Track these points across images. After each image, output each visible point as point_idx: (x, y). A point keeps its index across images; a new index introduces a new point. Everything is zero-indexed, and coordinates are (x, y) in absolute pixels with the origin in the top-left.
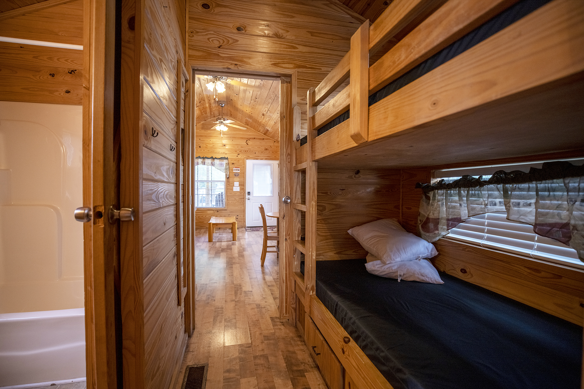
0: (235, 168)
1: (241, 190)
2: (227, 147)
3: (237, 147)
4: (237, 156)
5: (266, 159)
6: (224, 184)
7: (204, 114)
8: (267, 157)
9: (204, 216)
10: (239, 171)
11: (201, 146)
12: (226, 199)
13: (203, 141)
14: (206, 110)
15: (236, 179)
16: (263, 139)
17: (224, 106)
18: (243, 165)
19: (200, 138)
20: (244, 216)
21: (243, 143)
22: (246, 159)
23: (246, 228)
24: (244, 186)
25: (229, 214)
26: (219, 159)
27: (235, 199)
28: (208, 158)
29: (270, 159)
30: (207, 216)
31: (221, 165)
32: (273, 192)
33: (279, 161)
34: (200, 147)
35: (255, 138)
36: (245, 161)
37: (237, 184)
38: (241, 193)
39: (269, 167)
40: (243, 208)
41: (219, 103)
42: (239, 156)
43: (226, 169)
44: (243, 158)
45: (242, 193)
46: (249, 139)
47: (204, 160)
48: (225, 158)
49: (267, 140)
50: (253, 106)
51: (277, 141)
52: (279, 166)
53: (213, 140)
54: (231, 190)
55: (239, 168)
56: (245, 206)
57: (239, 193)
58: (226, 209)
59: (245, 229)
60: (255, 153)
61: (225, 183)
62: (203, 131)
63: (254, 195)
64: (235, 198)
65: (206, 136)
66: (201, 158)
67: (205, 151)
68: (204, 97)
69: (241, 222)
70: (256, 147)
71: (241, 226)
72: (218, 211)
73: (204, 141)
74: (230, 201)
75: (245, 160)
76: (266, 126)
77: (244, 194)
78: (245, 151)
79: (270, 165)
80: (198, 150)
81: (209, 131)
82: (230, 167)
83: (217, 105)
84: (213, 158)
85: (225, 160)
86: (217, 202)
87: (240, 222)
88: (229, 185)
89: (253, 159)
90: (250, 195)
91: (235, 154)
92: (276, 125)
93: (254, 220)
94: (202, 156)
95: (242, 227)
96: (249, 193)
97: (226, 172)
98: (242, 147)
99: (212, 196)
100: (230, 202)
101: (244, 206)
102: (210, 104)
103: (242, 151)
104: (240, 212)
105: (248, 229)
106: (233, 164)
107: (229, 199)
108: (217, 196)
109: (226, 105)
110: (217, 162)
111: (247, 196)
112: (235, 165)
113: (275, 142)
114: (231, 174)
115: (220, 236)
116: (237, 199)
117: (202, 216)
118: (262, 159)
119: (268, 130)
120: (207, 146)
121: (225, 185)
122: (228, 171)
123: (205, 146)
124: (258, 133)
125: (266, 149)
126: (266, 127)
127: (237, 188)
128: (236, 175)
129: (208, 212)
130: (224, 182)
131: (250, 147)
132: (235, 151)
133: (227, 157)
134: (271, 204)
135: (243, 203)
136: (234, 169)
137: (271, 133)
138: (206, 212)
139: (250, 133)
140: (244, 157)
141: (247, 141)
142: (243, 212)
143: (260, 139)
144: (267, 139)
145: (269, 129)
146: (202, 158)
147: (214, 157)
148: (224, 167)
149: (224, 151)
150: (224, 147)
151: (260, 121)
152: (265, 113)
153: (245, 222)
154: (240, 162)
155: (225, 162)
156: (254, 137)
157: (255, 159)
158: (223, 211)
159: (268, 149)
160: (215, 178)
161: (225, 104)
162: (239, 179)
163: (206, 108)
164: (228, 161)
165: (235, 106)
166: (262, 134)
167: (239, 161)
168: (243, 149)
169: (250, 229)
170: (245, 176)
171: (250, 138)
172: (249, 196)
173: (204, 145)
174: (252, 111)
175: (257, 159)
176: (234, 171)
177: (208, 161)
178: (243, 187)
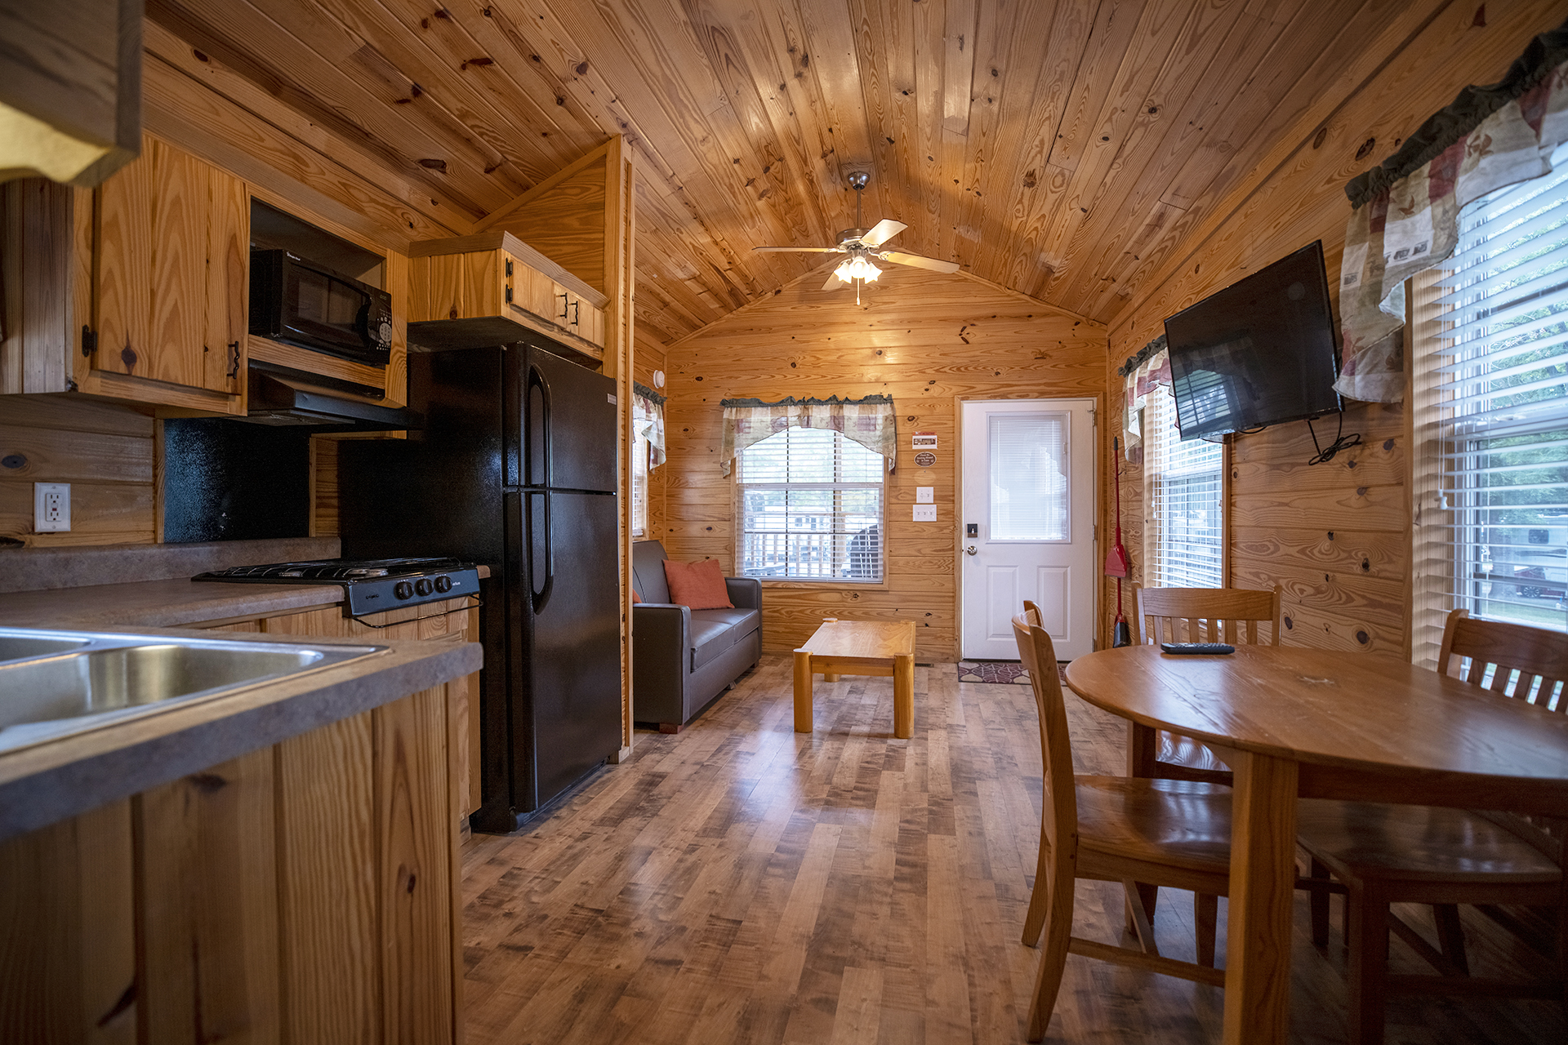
0: (920, 434)
1: (941, 518)
2: (890, 358)
3: (924, 355)
4: (927, 390)
5: (1042, 395)
6: (880, 495)
7: (798, 234)
8: (1045, 384)
9: (808, 612)
10: (934, 447)
11: (799, 362)
12: (887, 549)
13: (804, 342)
14: (802, 214)
15: (925, 475)
16: (1030, 316)
17: (867, 181)
18: (950, 424)
19: (793, 333)
20: (953, 618)
21: (951, 337)
22: (963, 399)
23: (961, 665)
24: (953, 501)
25: (896, 605)
26: (860, 402)
27: (919, 551)
28: (820, 403)
29: (1059, 393)
30: (817, 612)
31: (868, 425)
32: (1071, 524)
33: (1095, 399)
34: (794, 365)
35: (994, 317)
36: (957, 408)
37: (925, 494)
38: (942, 529)
39: (1054, 425)
40: (951, 585)
41: (845, 173)
42: (935, 391)
43: (886, 439)
44: (948, 394)
45: (946, 528)
46: (972, 322)
47: (808, 409)
48: (880, 400)
49: (1043, 320)
50: (983, 140)
51: (1088, 319)
52: (1096, 419)
53: (841, 337)
54: (905, 519)
55: (933, 434)
56: (957, 580)
57: (935, 530)
58: (885, 587)
59: (955, 671)
60: (997, 373)
61: (883, 492)
62: (804, 309)
63: (994, 537)
64: (919, 547)
65: (813, 326)
66: (795, 404)
67: (813, 377)
68: (778, 141)
69: (944, 638)
70: (1000, 351)
71: (943, 653)
72: (856, 596)
73: (808, 342)
74: (901, 561)
75: (956, 403)
76: (1042, 250)
77: (953, 531)
78: (959, 369)
79: (1058, 417)
80: (789, 376)
81: (823, 307)
82: (901, 429)
83: (840, 189)
84: (836, 402)
85: (880, 407)
86: (859, 560)
87: (936, 638)
88: (896, 497)
89: (990, 398)
90: (975, 536)
91: (920, 383)
92: (1089, 224)
93: (995, 635)
94: (797, 398)
95: (946, 661)
96: (973, 530)
97: (884, 451)
98: (944, 354)
99: (836, 541)
100: (901, 563)
101: (954, 579)
102: (811, 181)
103: (946, 369)
104: (940, 599)
105: (970, 671)
106: (911, 419)
107: (897, 553)
108: (856, 538)
109: (873, 179)
110: (851, 413)
111: (966, 542)
112: (921, 424)
113: (1076, 324)
114: (903, 457)
115: (853, 699)
116: (927, 551)
117: (801, 612)
118: (1023, 396)
119: (1049, 270)
120: (818, 359)
121: (883, 498)
122: (891, 447)
123: (813, 359)
124: (1009, 296)
125: (1043, 356)
126: (1043, 255)
127: (925, 510)
128: (924, 460)
129: (823, 597)
130: (880, 489)
131: (978, 353)
132: (920, 371)
133: (890, 396)
134: (1065, 574)
135: (951, 566)
136: (914, 437)
137: (1065, 280)
138: (813, 598)
139: (978, 299)
140: (955, 389)
141: (966, 331)
142: (951, 600)
143: (1018, 317)
144: (1045, 315)
145: (1056, 263)
146: (800, 401)
147: (841, 398)
148: (878, 433)
149: (879, 375)
150: (879, 360)
151: (1014, 228)
152: (1037, 165)
153: (956, 638)
154: (938, 410)
155: (881, 413)
156: (990, 312)
157: (995, 397)
158: (875, 597)
159: (1050, 353)
160: (848, 474)
161: (869, 176)
162: (933, 476)
163: (801, 204)
164: (893, 408)
165: (908, 178)
166: (1023, 296)
167: (932, 406)
168: (947, 361)
169: (977, 672)
170: (957, 465)
171: (977, 319)
172: (971, 542)
173: (808, 358)
174: (978, 176)
175: (1004, 396)
176: (914, 447)
177: (821, 413)
178: (950, 506)
